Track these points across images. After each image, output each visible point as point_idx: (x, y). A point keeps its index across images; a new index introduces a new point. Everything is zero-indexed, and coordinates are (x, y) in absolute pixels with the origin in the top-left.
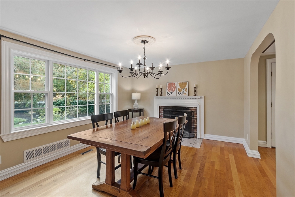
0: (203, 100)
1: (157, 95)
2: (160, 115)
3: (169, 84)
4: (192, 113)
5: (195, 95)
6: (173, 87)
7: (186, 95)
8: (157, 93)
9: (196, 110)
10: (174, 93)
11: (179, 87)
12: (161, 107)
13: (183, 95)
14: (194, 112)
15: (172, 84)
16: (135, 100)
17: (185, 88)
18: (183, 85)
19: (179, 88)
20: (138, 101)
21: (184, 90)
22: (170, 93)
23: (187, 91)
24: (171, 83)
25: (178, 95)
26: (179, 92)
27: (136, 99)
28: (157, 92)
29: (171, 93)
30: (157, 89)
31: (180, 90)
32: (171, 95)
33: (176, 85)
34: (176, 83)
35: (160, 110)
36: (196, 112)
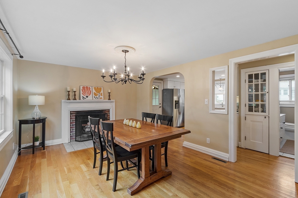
0: (114, 103)
1: (69, 99)
2: (71, 122)
3: (84, 88)
4: (106, 115)
5: (109, 99)
6: (89, 91)
7: (102, 99)
8: (69, 97)
9: (109, 112)
10: (90, 98)
11: (94, 91)
12: (72, 113)
13: (100, 99)
14: (107, 114)
15: (87, 87)
16: (36, 106)
17: (101, 93)
18: (98, 90)
19: (94, 93)
20: (40, 106)
21: (100, 95)
22: (85, 97)
23: (102, 96)
24: (85, 87)
25: (94, 99)
26: (95, 96)
27: (37, 104)
28: (69, 95)
29: (87, 97)
30: (69, 92)
31: (95, 94)
32: (87, 99)
33: (91, 89)
34: (91, 87)
35: (71, 116)
36: (109, 113)
